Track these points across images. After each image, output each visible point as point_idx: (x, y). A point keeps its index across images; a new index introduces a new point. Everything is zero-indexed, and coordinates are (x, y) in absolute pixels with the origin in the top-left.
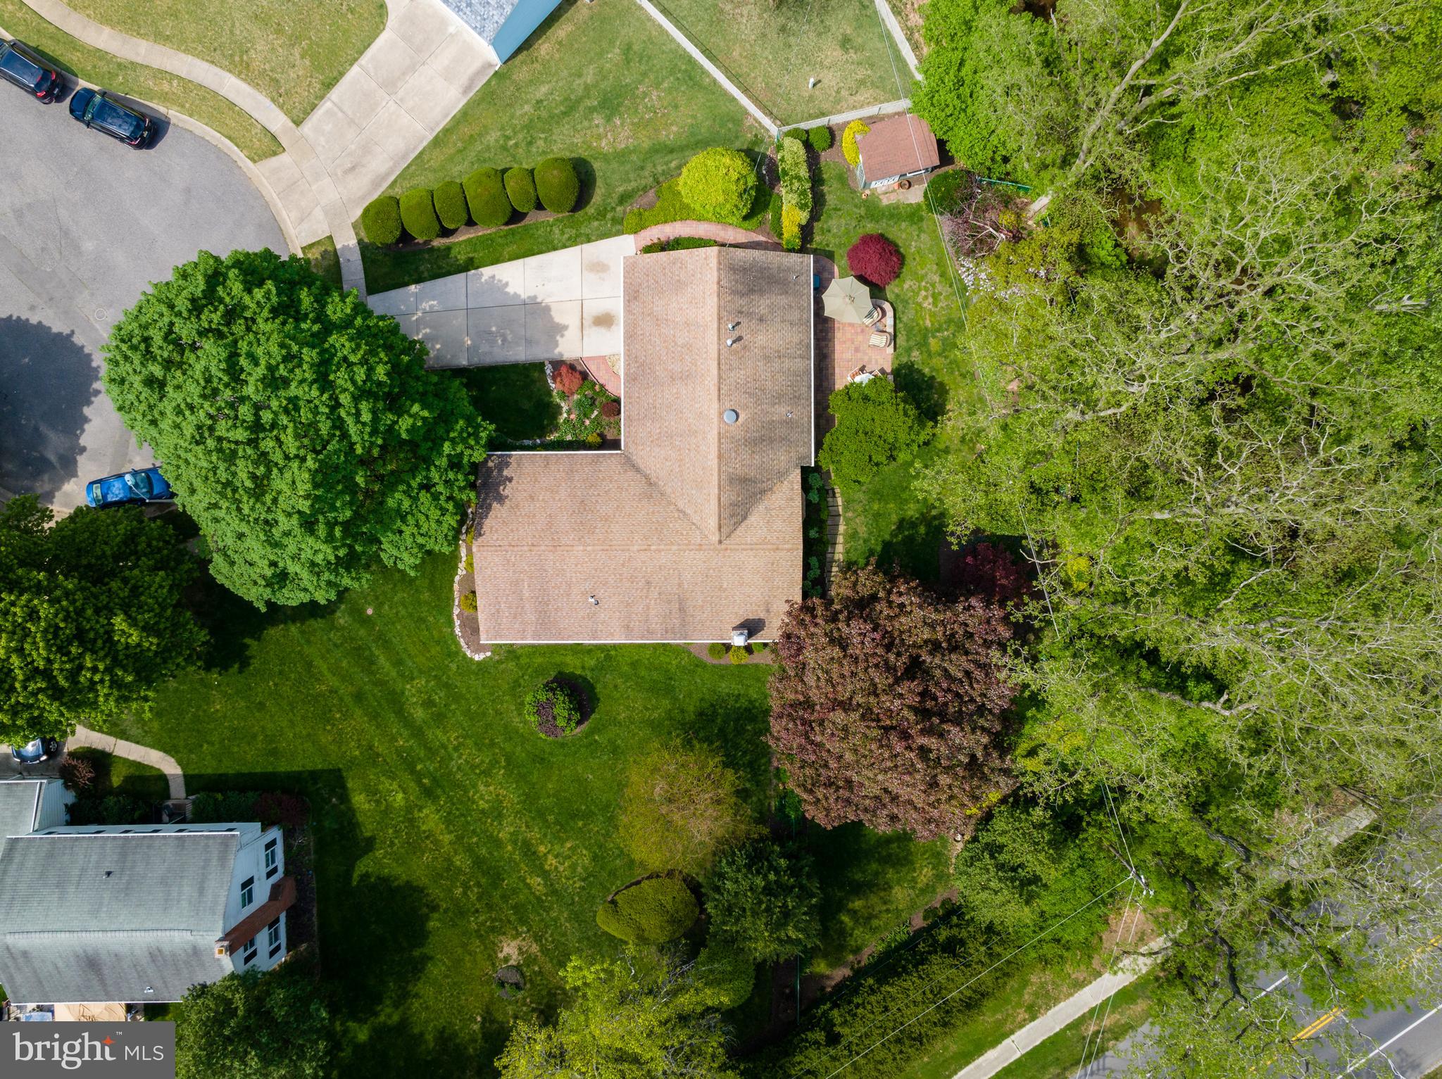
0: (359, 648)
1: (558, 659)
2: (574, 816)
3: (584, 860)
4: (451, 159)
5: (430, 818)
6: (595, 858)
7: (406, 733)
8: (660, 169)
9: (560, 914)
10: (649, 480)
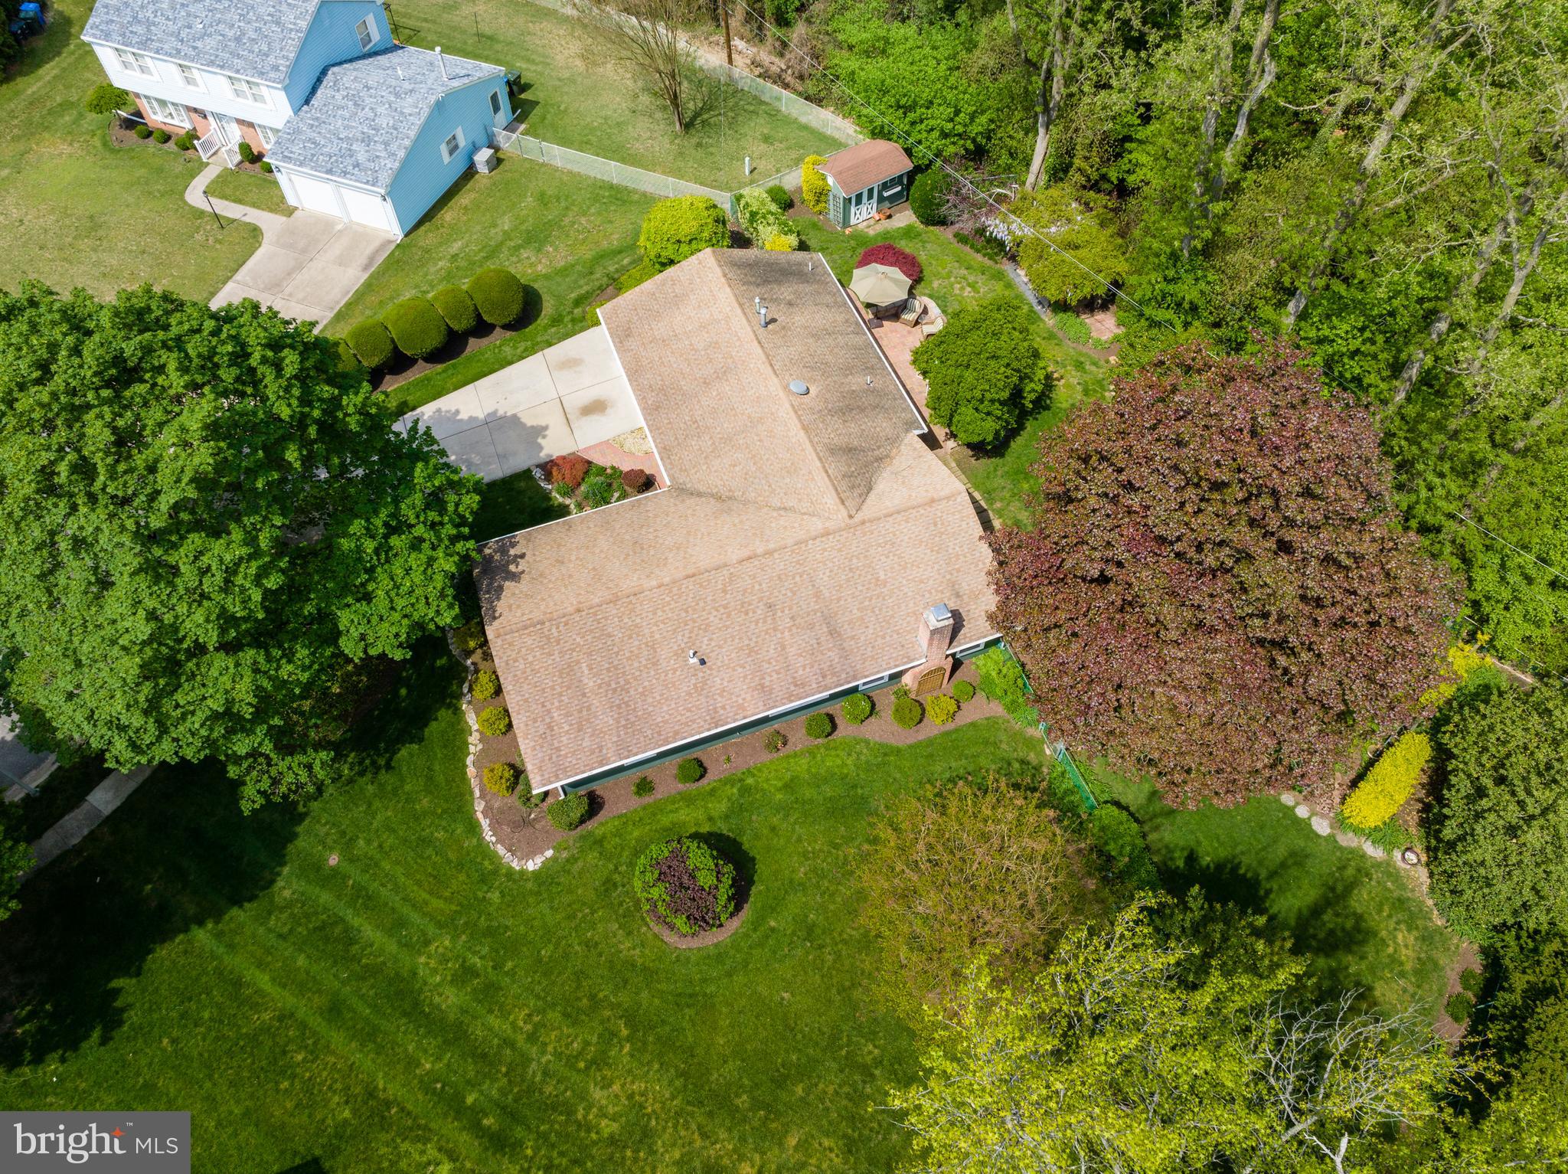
0: (324, 926)
1: (666, 820)
8: (612, 269)
10: (719, 498)
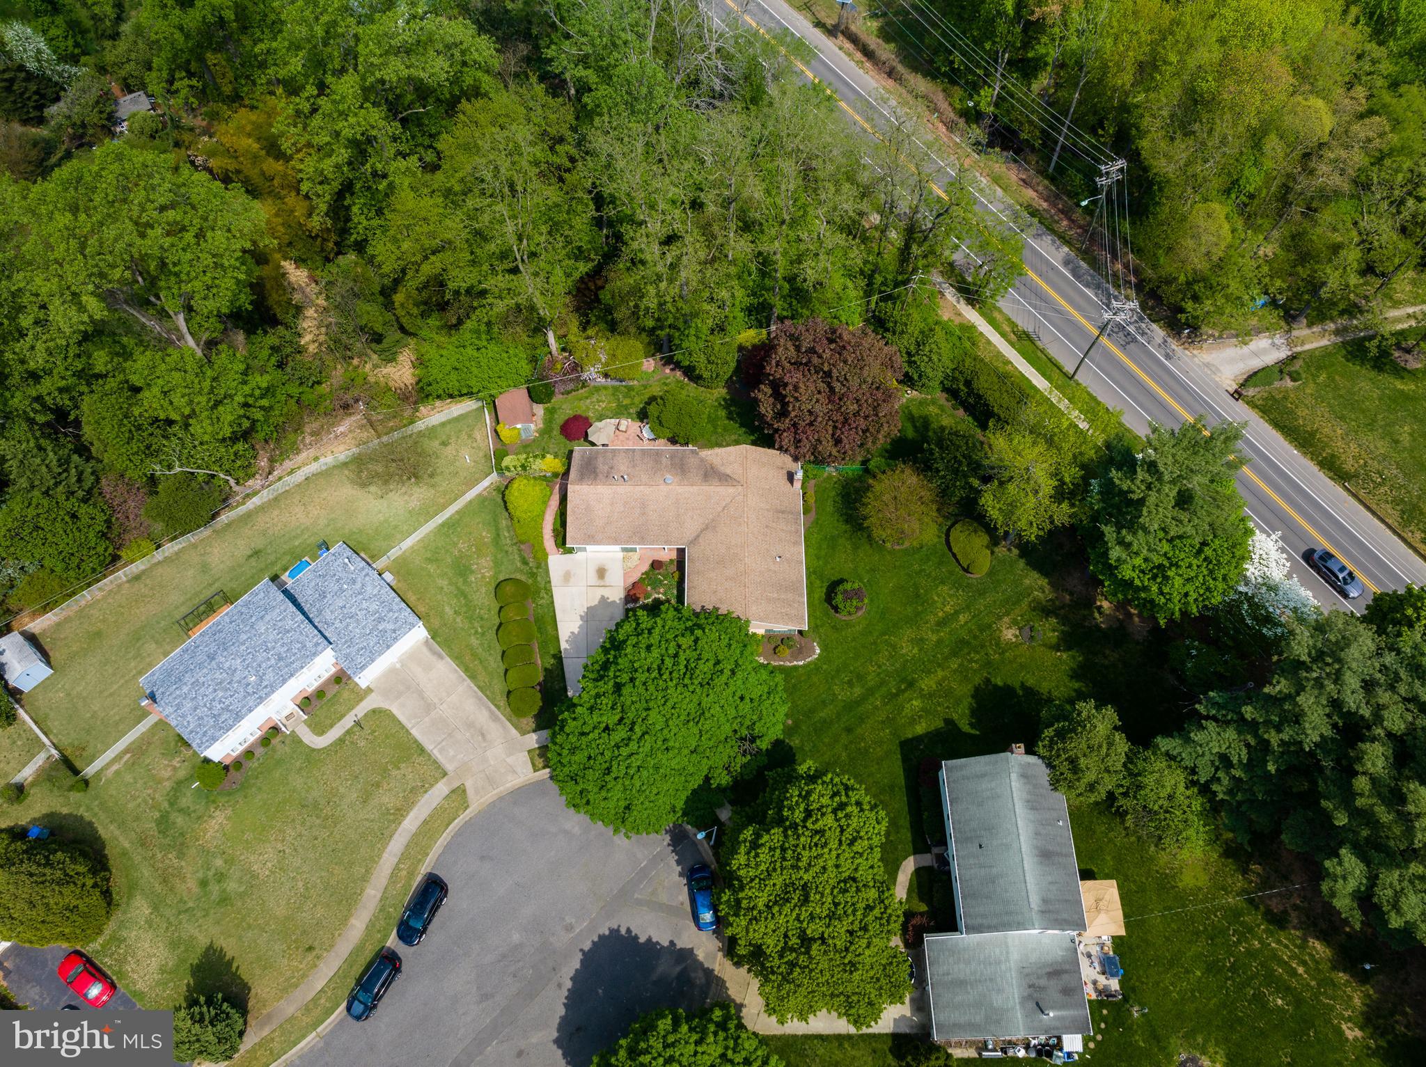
0: (815, 730)
1: (816, 602)
2: (918, 596)
3: (944, 589)
4: (485, 668)
5: (928, 683)
6: (943, 583)
7: (871, 699)
8: (508, 541)
9: (981, 604)
10: (706, 528)
